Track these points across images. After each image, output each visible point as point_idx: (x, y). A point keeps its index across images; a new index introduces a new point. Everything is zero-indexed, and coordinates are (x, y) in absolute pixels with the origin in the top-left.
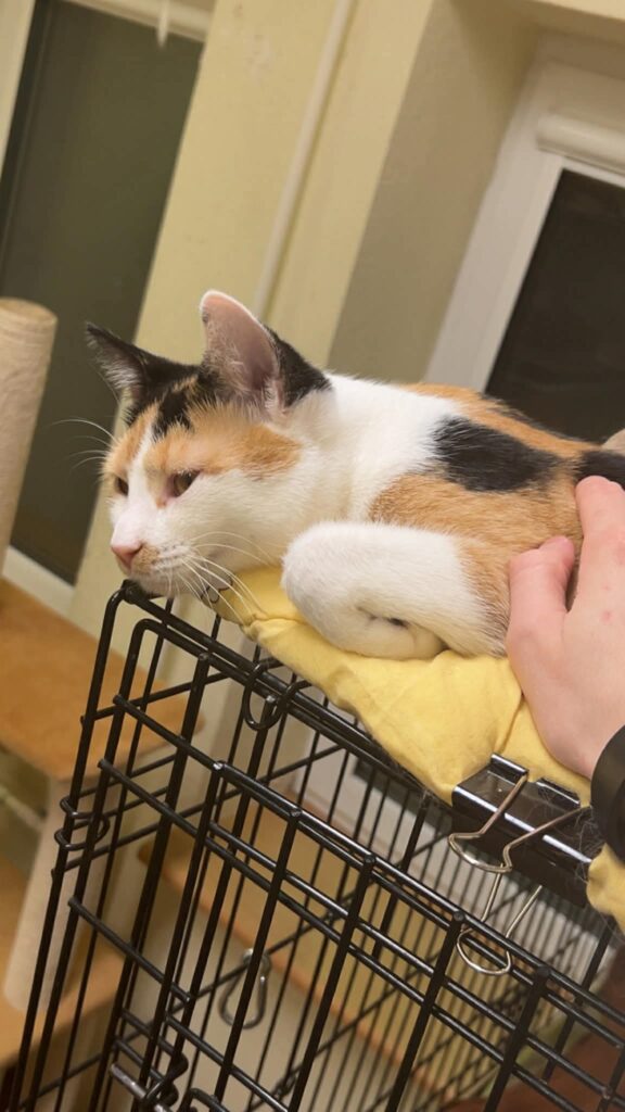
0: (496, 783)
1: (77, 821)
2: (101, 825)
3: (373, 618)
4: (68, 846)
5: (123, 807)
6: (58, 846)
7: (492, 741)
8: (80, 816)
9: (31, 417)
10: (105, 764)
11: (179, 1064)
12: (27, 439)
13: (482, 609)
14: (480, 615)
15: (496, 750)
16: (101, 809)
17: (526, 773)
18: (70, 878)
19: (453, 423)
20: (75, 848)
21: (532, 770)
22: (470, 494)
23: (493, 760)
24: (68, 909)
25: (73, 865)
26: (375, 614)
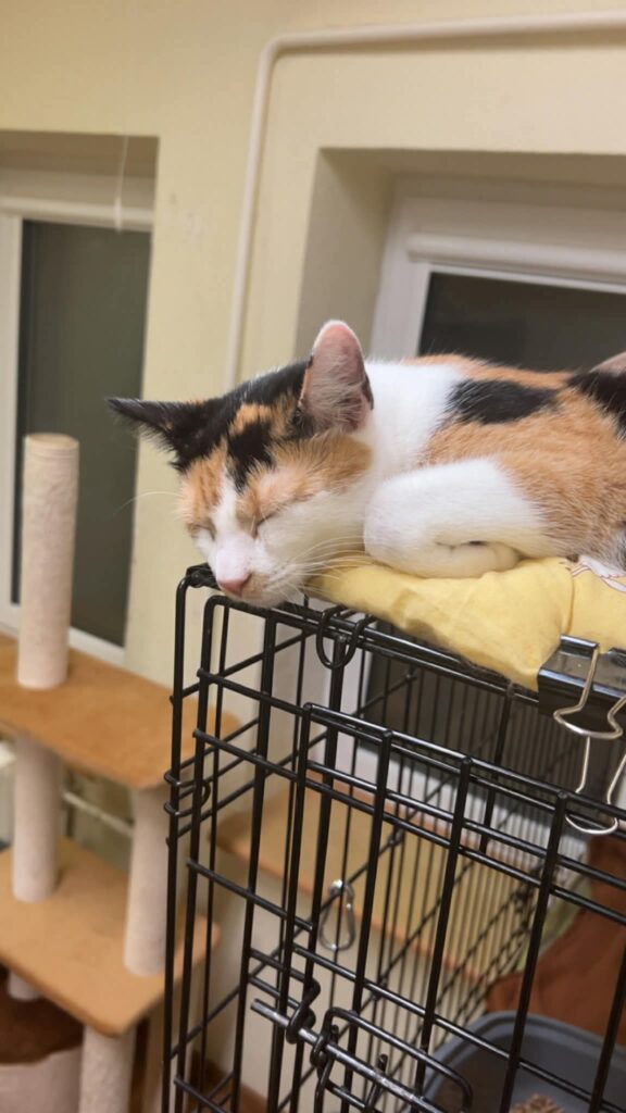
0: (565, 659)
1: (182, 791)
2: (204, 789)
3: (452, 548)
4: (177, 813)
5: (217, 773)
6: (168, 815)
7: (558, 624)
8: (185, 785)
9: (71, 519)
10: (199, 733)
11: (312, 989)
12: (70, 536)
13: (538, 512)
14: (538, 518)
15: (564, 630)
16: (202, 776)
17: (597, 646)
18: (184, 842)
19: (461, 385)
20: (185, 814)
21: (601, 642)
22: (488, 428)
23: (563, 641)
24: (187, 871)
25: (184, 831)
26: (452, 543)
